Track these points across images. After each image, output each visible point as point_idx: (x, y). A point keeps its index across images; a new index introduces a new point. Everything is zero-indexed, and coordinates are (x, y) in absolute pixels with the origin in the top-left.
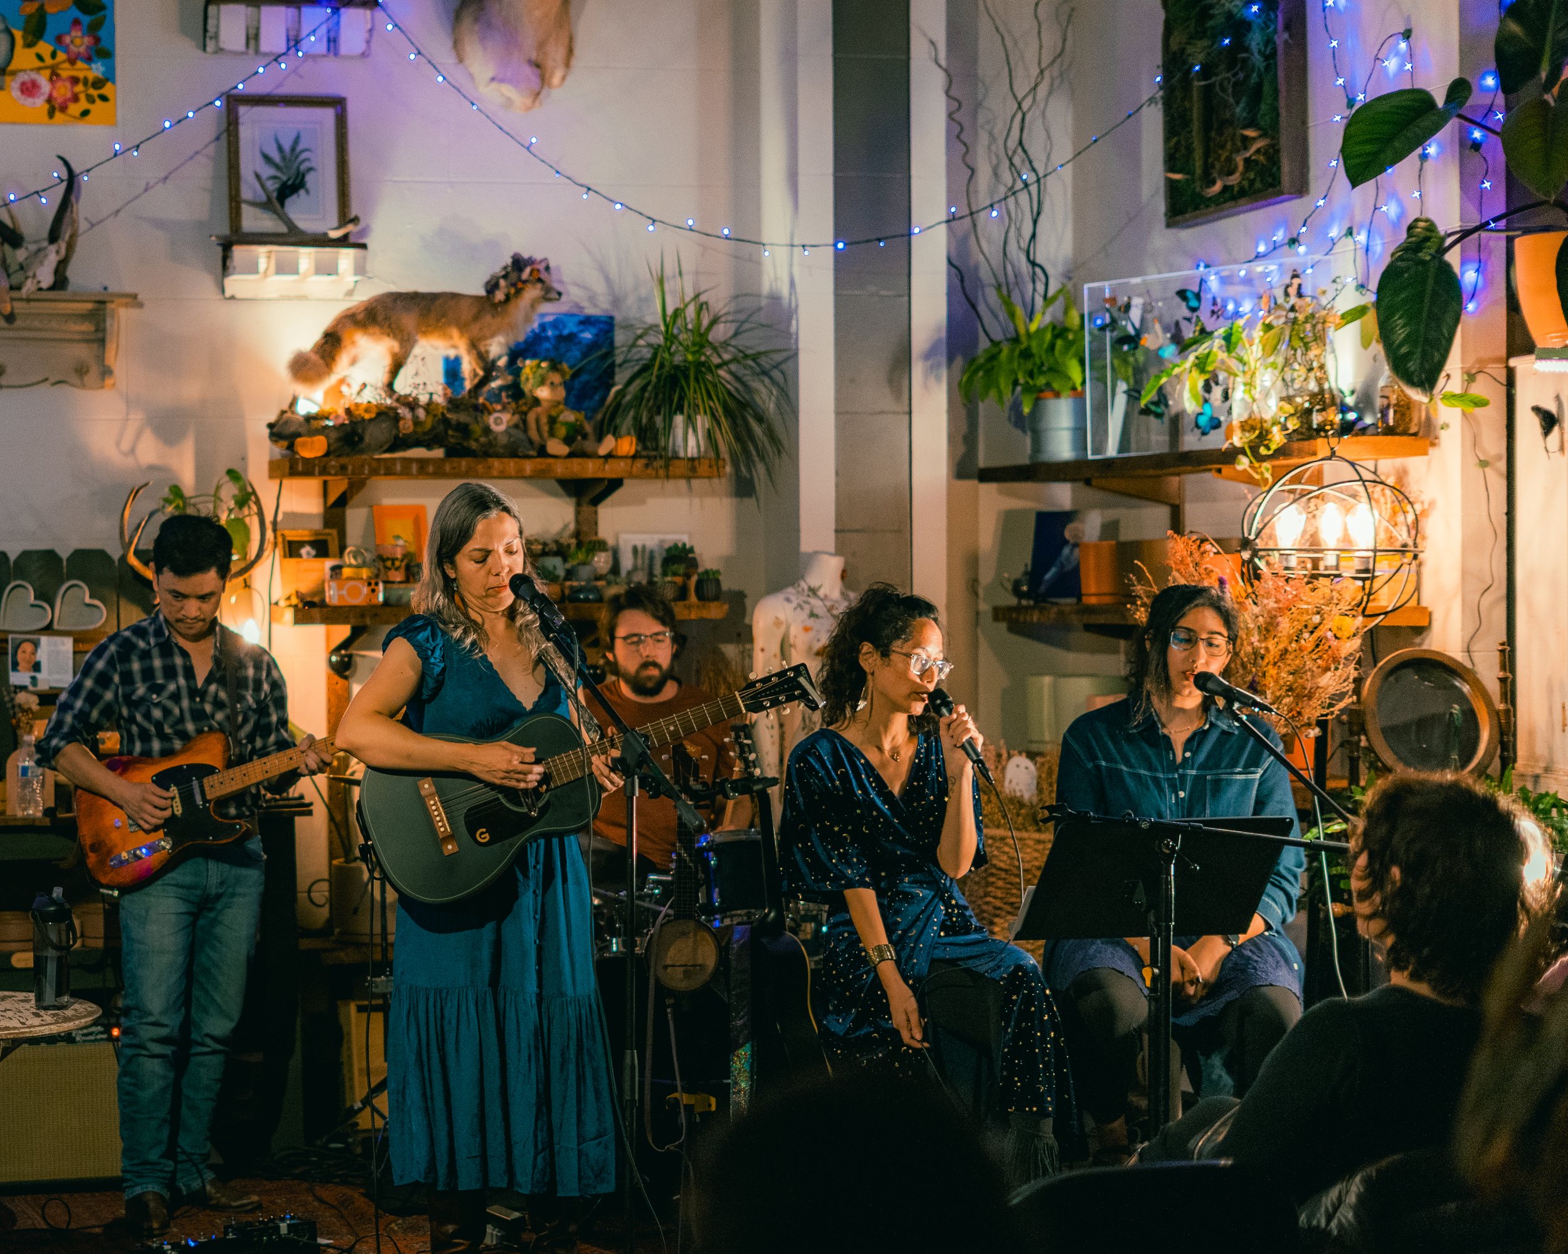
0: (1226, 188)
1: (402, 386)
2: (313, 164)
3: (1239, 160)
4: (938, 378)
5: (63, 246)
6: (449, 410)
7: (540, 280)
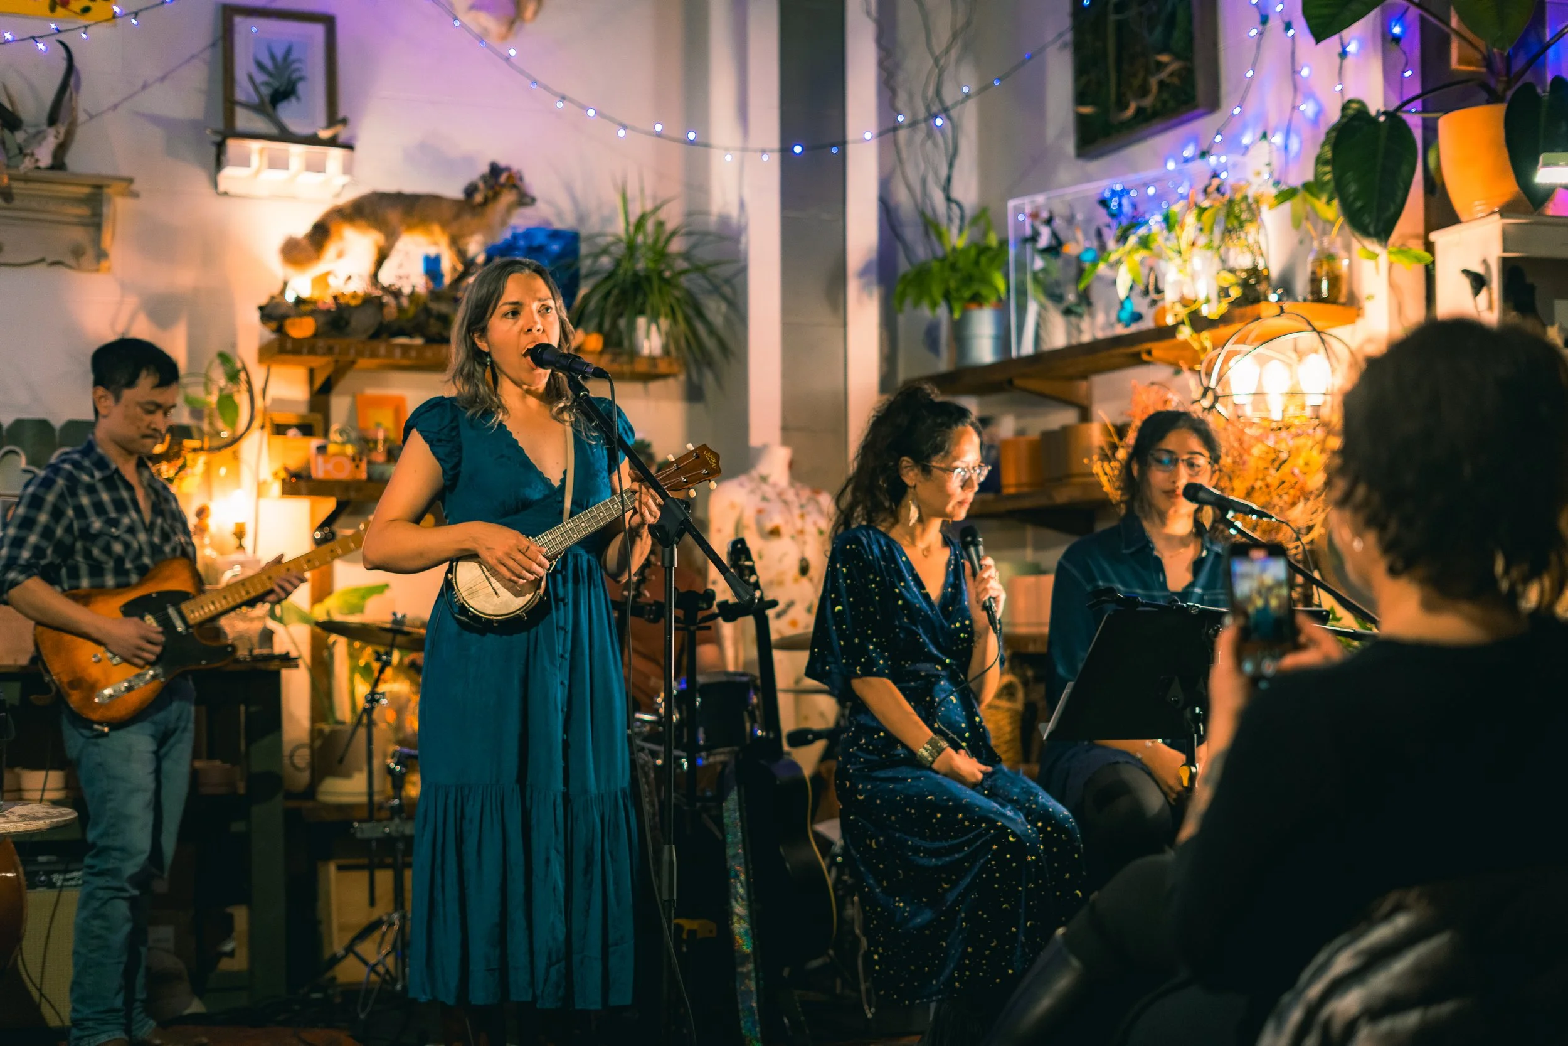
0: (1140, 111)
1: (387, 276)
2: (303, 73)
3: (1153, 82)
4: (870, 295)
5: (62, 130)
6: (432, 300)
7: (514, 187)
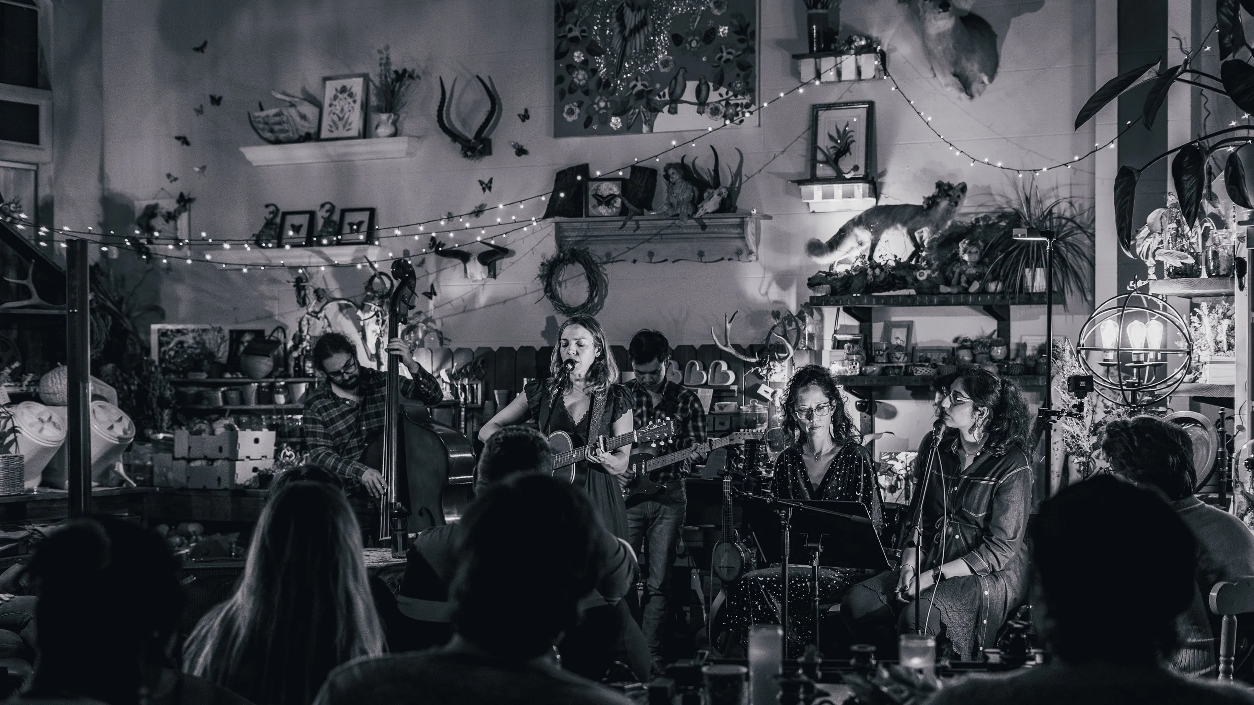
2: (854, 138)
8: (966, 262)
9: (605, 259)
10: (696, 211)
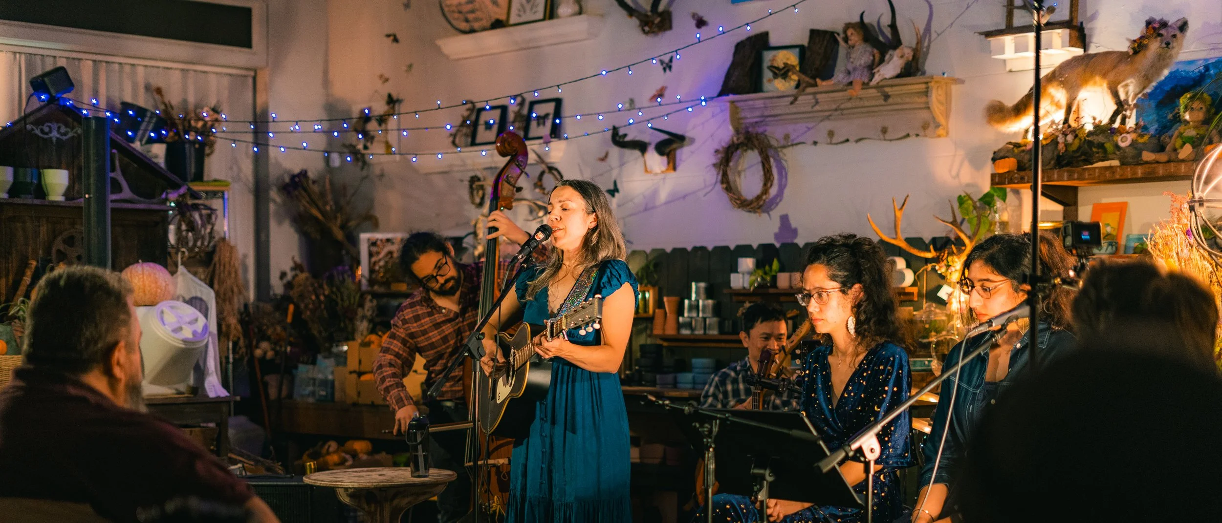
6: (1089, 134)
8: (1187, 122)
9: (783, 143)
10: (872, 75)
